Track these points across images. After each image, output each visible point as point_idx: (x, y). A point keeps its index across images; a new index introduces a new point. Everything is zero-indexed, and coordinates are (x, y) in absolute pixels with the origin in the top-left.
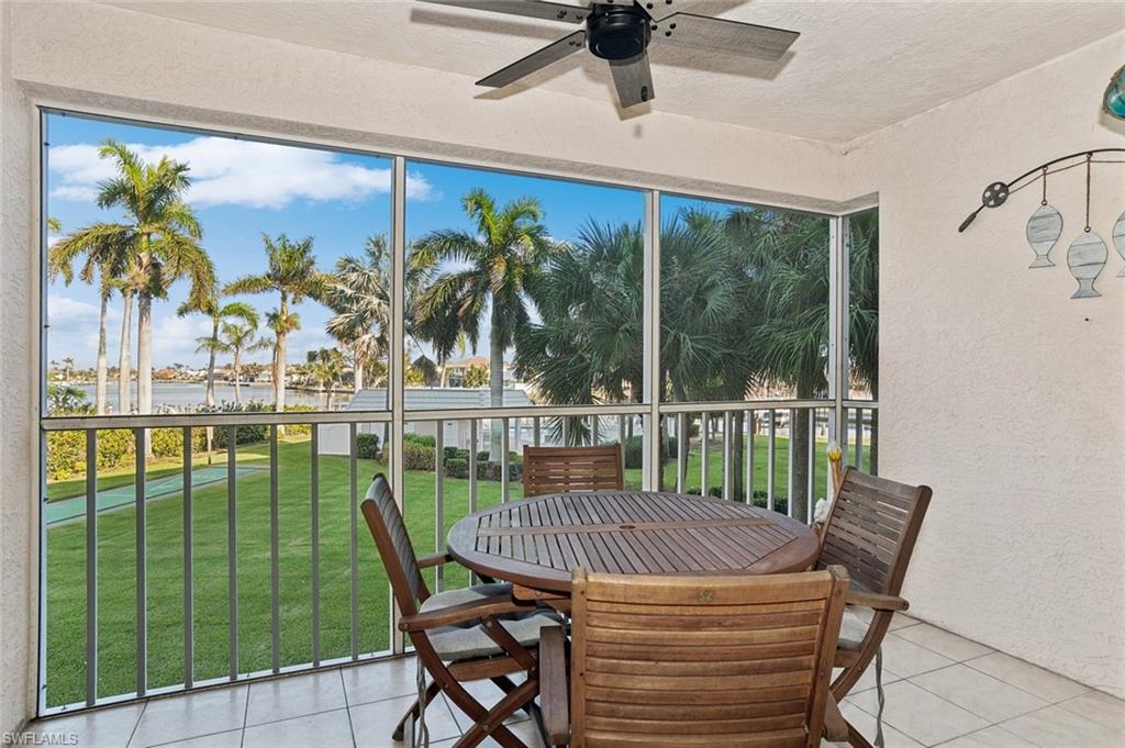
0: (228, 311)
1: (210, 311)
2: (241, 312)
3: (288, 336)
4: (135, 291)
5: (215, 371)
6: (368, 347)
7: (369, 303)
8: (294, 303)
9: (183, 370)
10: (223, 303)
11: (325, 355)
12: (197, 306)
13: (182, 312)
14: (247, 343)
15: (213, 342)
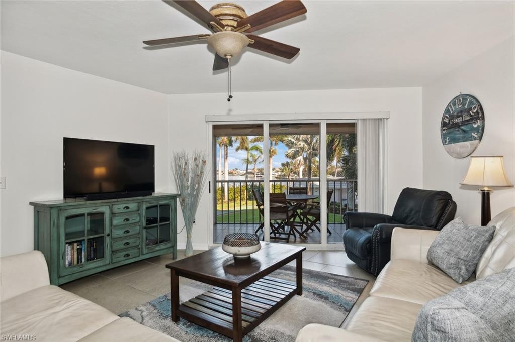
0: (252, 149)
1: (247, 149)
2: (257, 149)
3: (273, 157)
4: (223, 144)
5: (249, 171)
6: (300, 162)
7: (300, 145)
8: (275, 145)
9: (238, 170)
10: (250, 146)
11: (288, 164)
12: (243, 148)
13: (237, 150)
14: (259, 160)
15: (248, 161)
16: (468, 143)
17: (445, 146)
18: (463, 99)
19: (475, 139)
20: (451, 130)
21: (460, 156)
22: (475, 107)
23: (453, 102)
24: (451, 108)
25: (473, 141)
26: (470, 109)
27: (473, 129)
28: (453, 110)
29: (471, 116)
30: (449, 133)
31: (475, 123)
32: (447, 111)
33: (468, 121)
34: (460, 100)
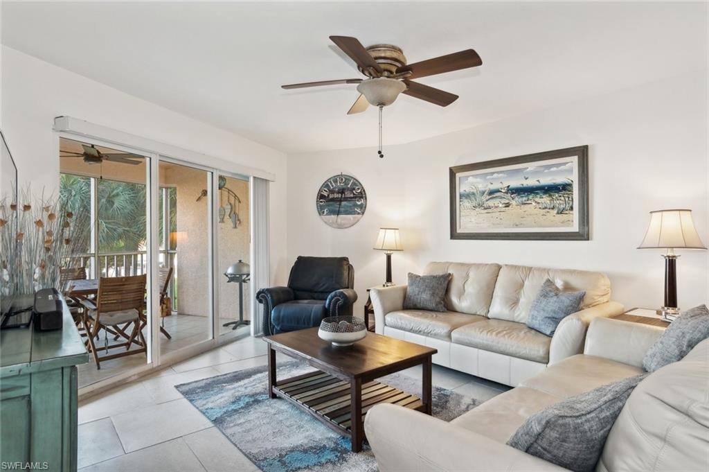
16: (350, 217)
17: (323, 217)
18: (346, 179)
19: (359, 214)
20: (331, 203)
21: (340, 227)
22: (359, 189)
23: (335, 179)
24: (331, 183)
25: (356, 216)
26: (354, 189)
27: (356, 206)
28: (333, 186)
29: (354, 194)
30: (328, 206)
31: (358, 201)
32: (326, 185)
33: (351, 198)
34: (342, 179)
